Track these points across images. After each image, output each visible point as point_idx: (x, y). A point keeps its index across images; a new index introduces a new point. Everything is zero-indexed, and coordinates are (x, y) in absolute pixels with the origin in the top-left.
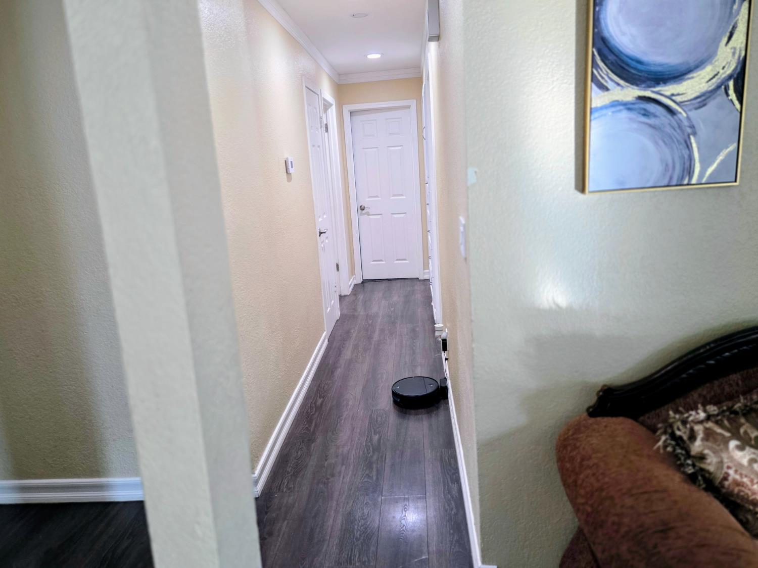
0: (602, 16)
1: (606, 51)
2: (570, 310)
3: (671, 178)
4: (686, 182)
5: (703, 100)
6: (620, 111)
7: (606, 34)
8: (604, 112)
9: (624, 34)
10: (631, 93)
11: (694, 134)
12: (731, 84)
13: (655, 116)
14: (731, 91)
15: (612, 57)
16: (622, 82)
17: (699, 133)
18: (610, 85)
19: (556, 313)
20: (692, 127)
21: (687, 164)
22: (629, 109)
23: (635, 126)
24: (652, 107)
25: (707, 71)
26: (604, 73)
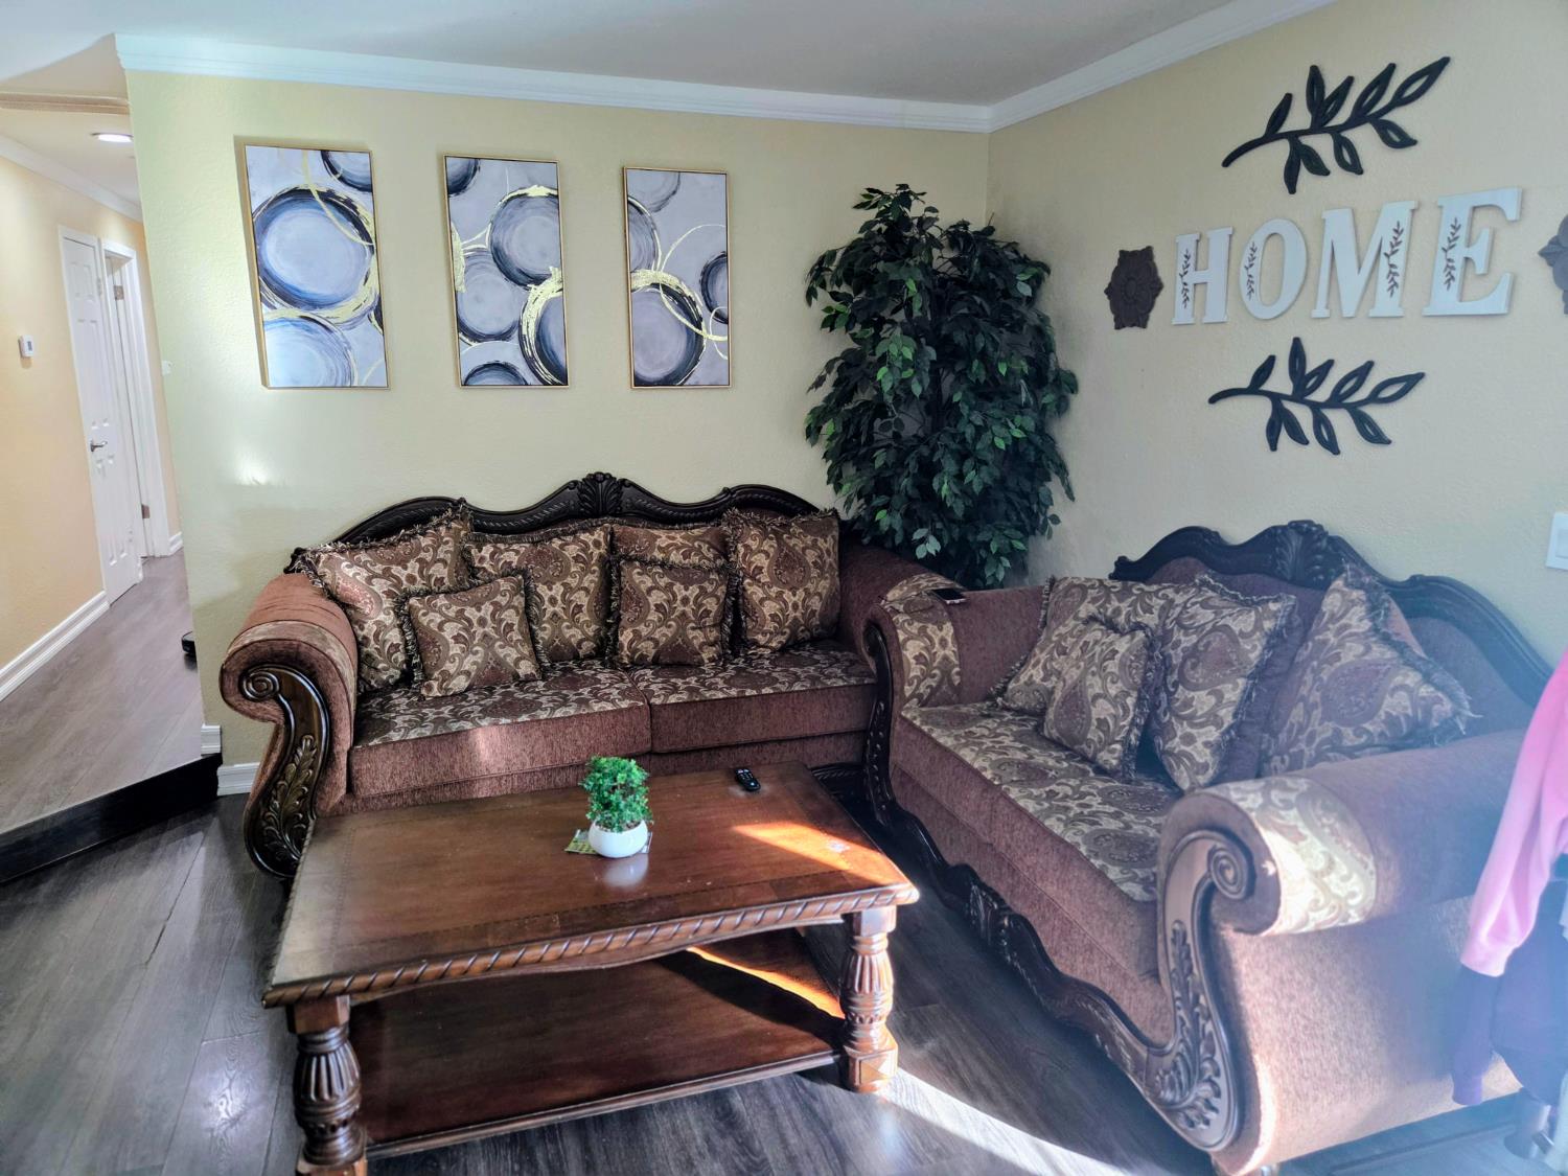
0: (263, 253)
1: (269, 279)
2: (268, 486)
3: (336, 381)
4: (349, 385)
5: (353, 323)
6: (287, 326)
7: (268, 267)
8: (274, 325)
9: (283, 268)
10: (294, 313)
11: (350, 348)
12: (372, 313)
13: (317, 333)
14: (373, 319)
15: (275, 285)
16: (286, 304)
17: (353, 347)
18: (277, 305)
19: (256, 488)
20: (347, 342)
21: (347, 371)
22: (295, 325)
23: (301, 338)
24: (313, 325)
25: (352, 303)
26: (269, 294)
